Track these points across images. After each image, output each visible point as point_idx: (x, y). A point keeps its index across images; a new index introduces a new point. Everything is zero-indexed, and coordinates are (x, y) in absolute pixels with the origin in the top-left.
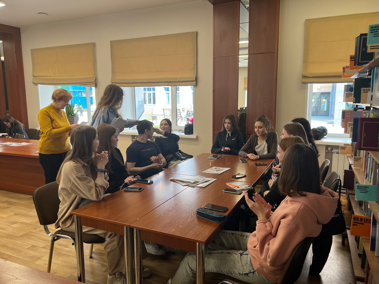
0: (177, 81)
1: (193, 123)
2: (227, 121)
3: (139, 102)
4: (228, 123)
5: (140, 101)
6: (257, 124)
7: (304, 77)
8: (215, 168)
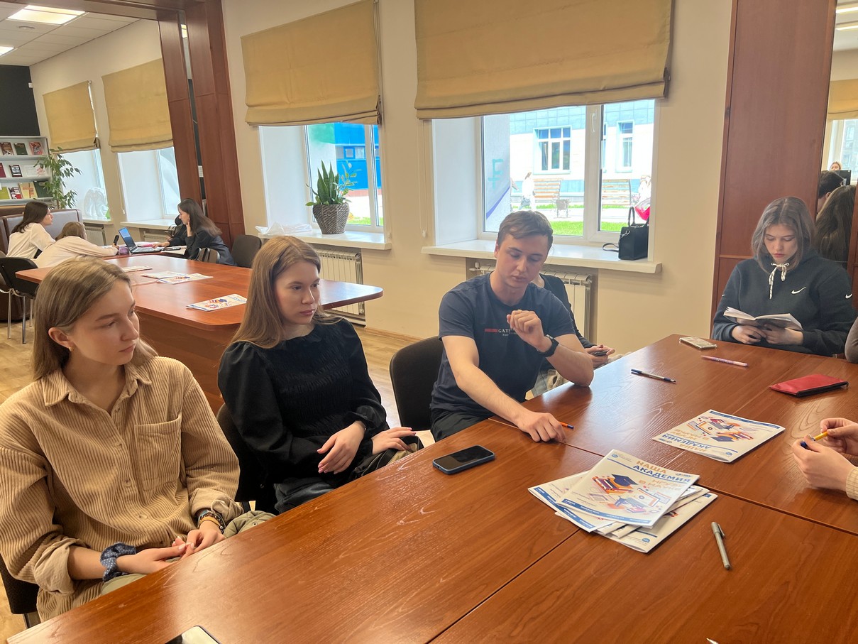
0: (601, 88)
1: (648, 223)
3: (494, 161)
5: (500, 160)
8: (714, 421)
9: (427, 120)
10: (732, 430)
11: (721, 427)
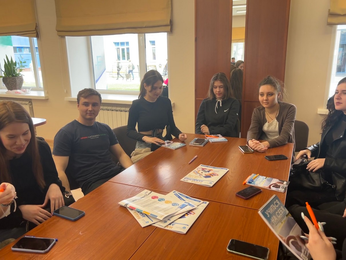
0: (144, 26)
2: (218, 83)
3: (97, 57)
4: (220, 87)
5: (100, 57)
6: (263, 89)
7: (332, 15)
8: (203, 169)
9: (63, 37)
10: (211, 172)
11: (206, 172)
